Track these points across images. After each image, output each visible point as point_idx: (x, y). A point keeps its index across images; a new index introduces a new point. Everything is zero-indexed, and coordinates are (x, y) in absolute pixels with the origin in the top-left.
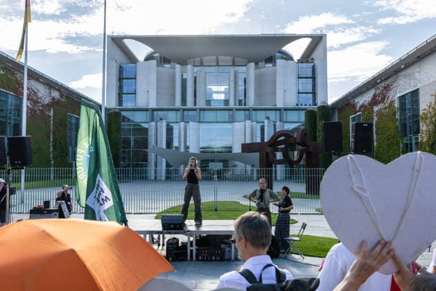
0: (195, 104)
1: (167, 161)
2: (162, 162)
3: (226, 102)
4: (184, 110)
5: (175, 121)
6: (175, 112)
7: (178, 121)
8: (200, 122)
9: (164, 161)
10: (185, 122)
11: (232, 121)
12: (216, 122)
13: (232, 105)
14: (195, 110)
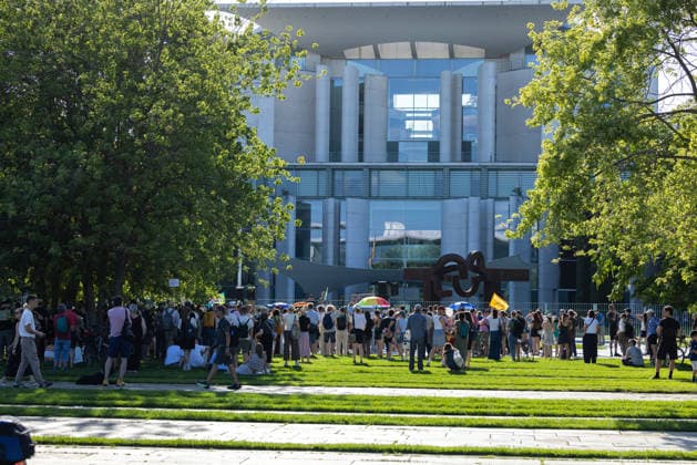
0: (361, 160)
1: (296, 284)
2: (286, 285)
3: (434, 148)
4: (334, 169)
5: (314, 194)
6: (315, 173)
7: (322, 194)
8: (370, 197)
9: (291, 283)
10: (336, 198)
11: (442, 194)
12: (407, 198)
13: (445, 159)
14: (360, 169)
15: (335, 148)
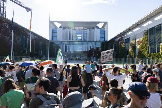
0: (73, 40)
3: (81, 39)
4: (70, 41)
5: (67, 44)
8: (74, 45)
10: (70, 45)
11: (82, 44)
13: (83, 40)
14: (73, 41)
15: (70, 39)
